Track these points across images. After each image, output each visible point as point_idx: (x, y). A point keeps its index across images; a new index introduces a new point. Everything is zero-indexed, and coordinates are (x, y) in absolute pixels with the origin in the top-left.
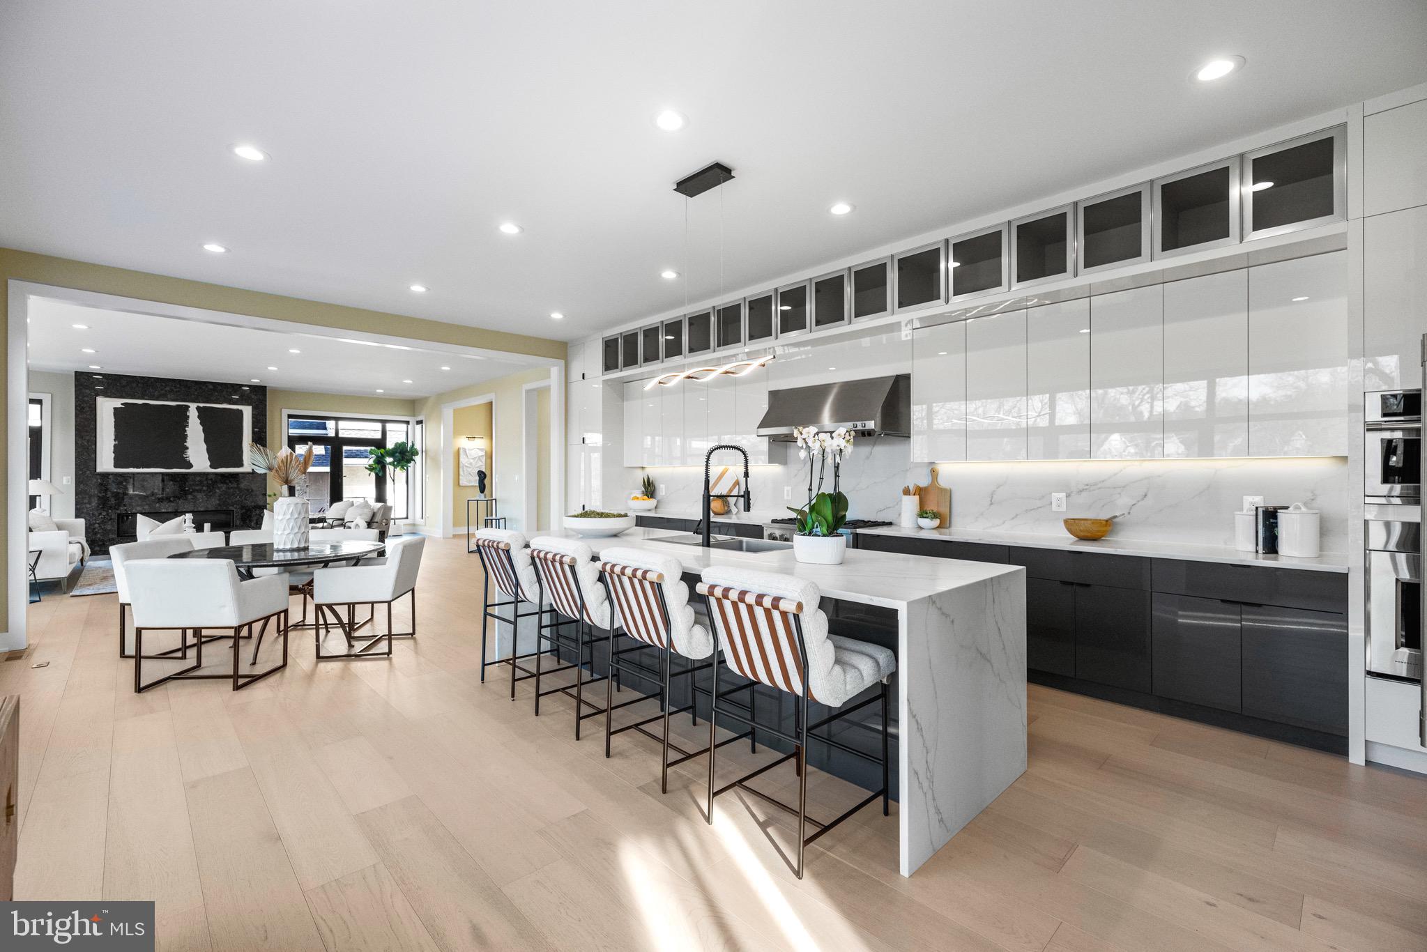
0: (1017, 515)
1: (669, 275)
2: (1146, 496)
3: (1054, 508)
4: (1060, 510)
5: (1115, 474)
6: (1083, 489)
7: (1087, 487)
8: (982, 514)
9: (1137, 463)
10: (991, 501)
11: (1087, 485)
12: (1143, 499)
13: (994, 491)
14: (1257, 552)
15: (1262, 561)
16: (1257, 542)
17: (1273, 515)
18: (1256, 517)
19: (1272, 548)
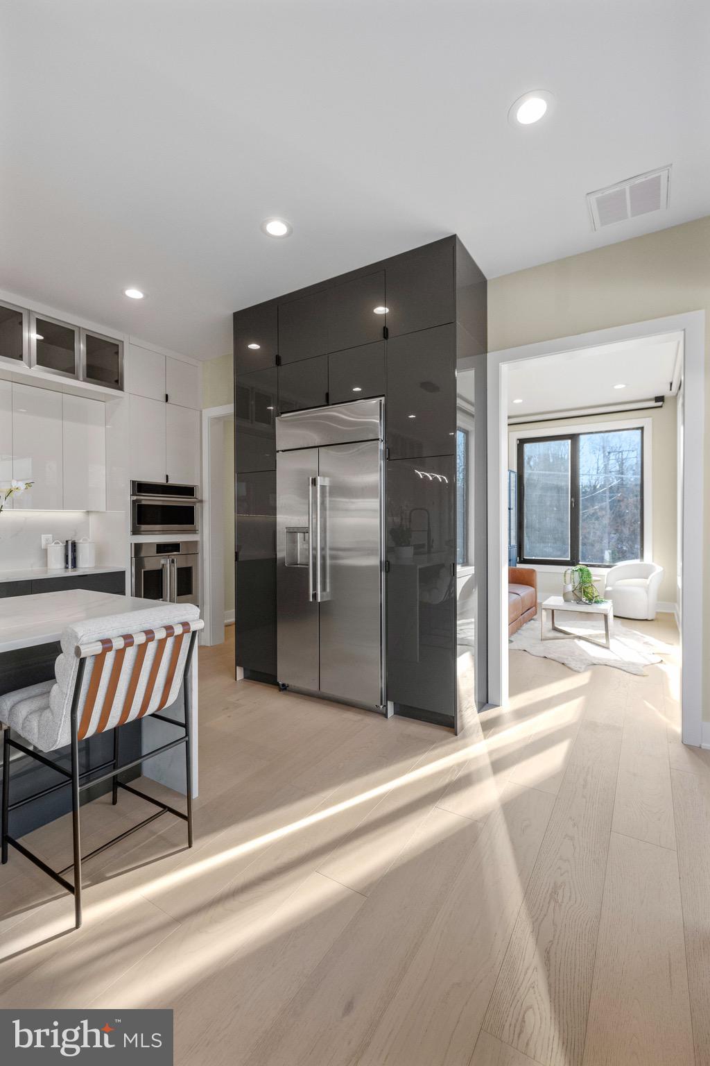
14: (67, 568)
15: (71, 573)
16: (67, 562)
17: (74, 545)
18: (66, 547)
19: (74, 565)
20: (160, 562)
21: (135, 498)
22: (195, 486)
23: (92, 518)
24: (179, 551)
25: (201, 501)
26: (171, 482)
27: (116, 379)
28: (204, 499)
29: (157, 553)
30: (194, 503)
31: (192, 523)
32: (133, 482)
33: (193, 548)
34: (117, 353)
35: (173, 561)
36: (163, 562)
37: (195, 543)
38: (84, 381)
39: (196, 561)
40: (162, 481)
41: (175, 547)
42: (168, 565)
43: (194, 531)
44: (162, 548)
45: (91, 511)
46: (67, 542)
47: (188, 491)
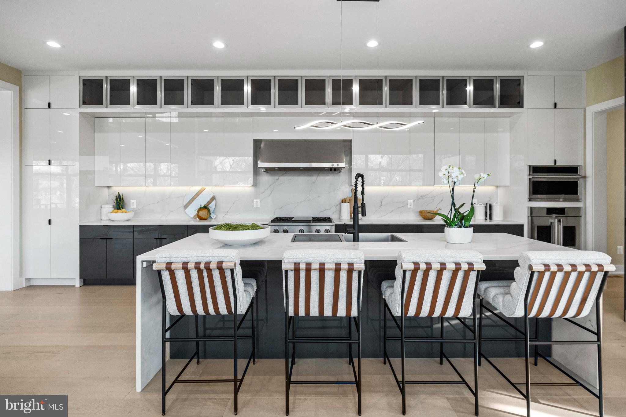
0: (393, 210)
1: (219, 45)
2: (442, 200)
3: (409, 206)
4: (411, 207)
5: (432, 192)
6: (420, 198)
7: (421, 197)
8: (377, 211)
9: (439, 187)
10: (381, 204)
11: (421, 196)
12: (441, 202)
13: (383, 200)
14: (486, 219)
15: (488, 223)
16: (486, 216)
17: (491, 206)
18: (486, 207)
19: (491, 218)
20: (549, 221)
21: (531, 177)
22: (579, 166)
23: (500, 190)
24: (565, 214)
25: (585, 177)
26: (558, 164)
27: (518, 101)
28: (587, 175)
29: (547, 214)
30: (578, 178)
31: (576, 193)
32: (530, 166)
33: (577, 213)
34: (519, 85)
35: (559, 221)
36: (551, 220)
37: (578, 209)
38: (499, 107)
39: (579, 223)
40: (552, 164)
41: (561, 211)
42: (556, 223)
43: (578, 200)
44: (550, 211)
45: (500, 186)
46: (487, 204)
47: (573, 170)
